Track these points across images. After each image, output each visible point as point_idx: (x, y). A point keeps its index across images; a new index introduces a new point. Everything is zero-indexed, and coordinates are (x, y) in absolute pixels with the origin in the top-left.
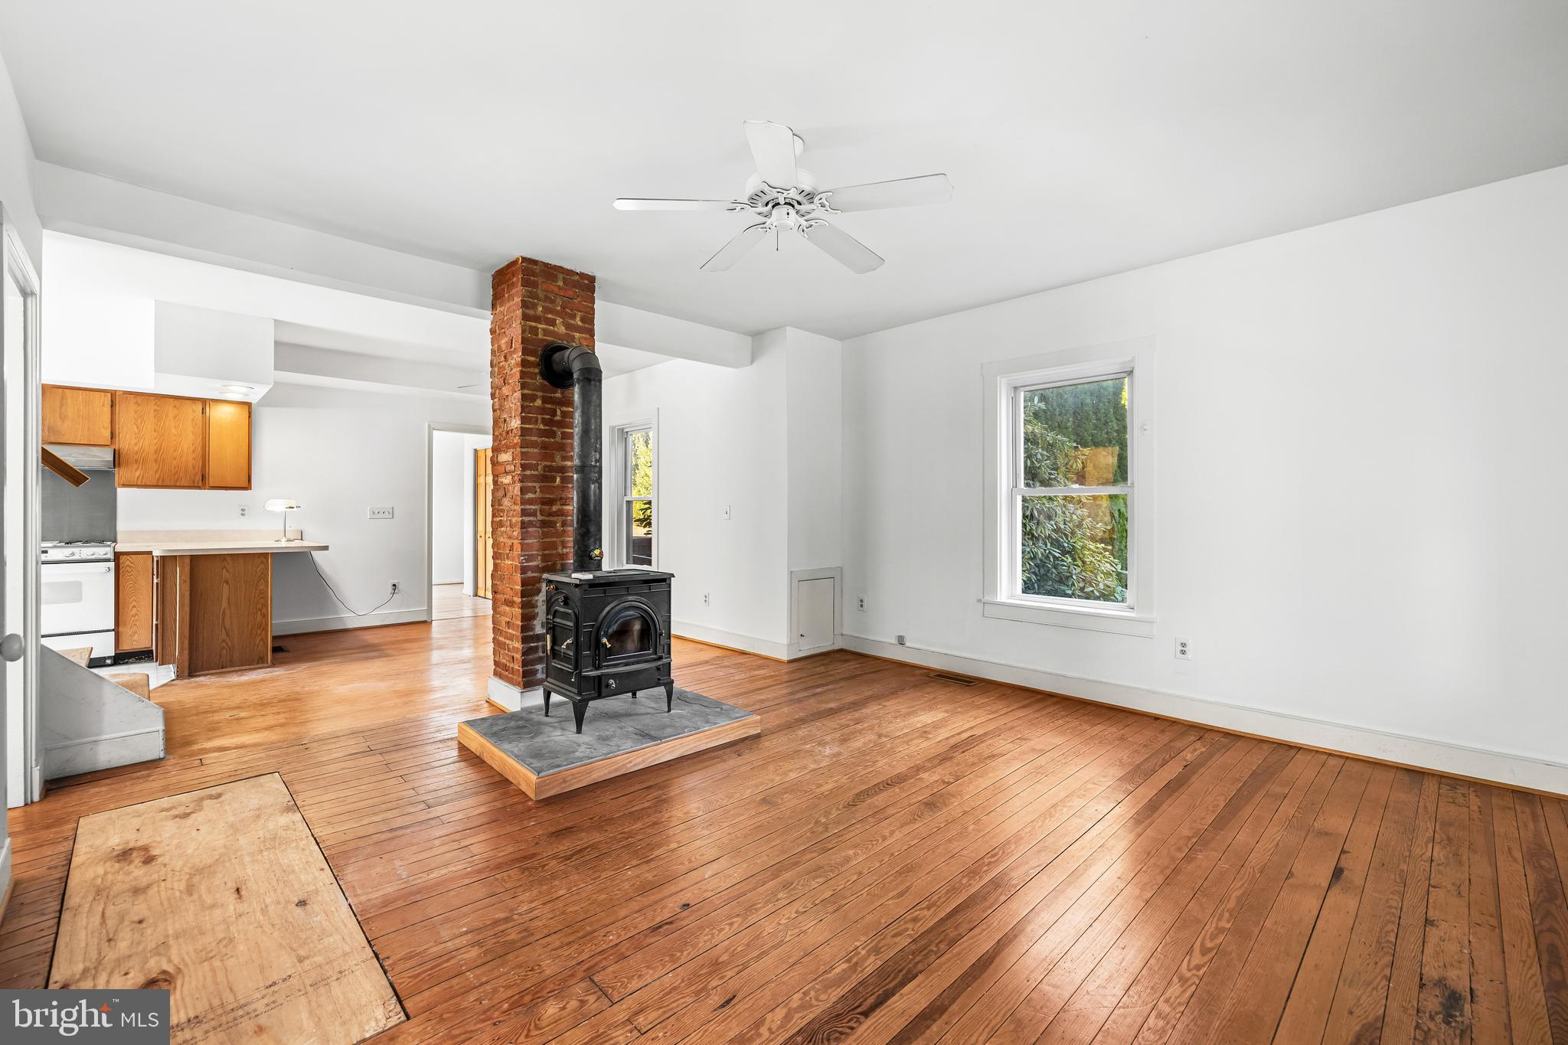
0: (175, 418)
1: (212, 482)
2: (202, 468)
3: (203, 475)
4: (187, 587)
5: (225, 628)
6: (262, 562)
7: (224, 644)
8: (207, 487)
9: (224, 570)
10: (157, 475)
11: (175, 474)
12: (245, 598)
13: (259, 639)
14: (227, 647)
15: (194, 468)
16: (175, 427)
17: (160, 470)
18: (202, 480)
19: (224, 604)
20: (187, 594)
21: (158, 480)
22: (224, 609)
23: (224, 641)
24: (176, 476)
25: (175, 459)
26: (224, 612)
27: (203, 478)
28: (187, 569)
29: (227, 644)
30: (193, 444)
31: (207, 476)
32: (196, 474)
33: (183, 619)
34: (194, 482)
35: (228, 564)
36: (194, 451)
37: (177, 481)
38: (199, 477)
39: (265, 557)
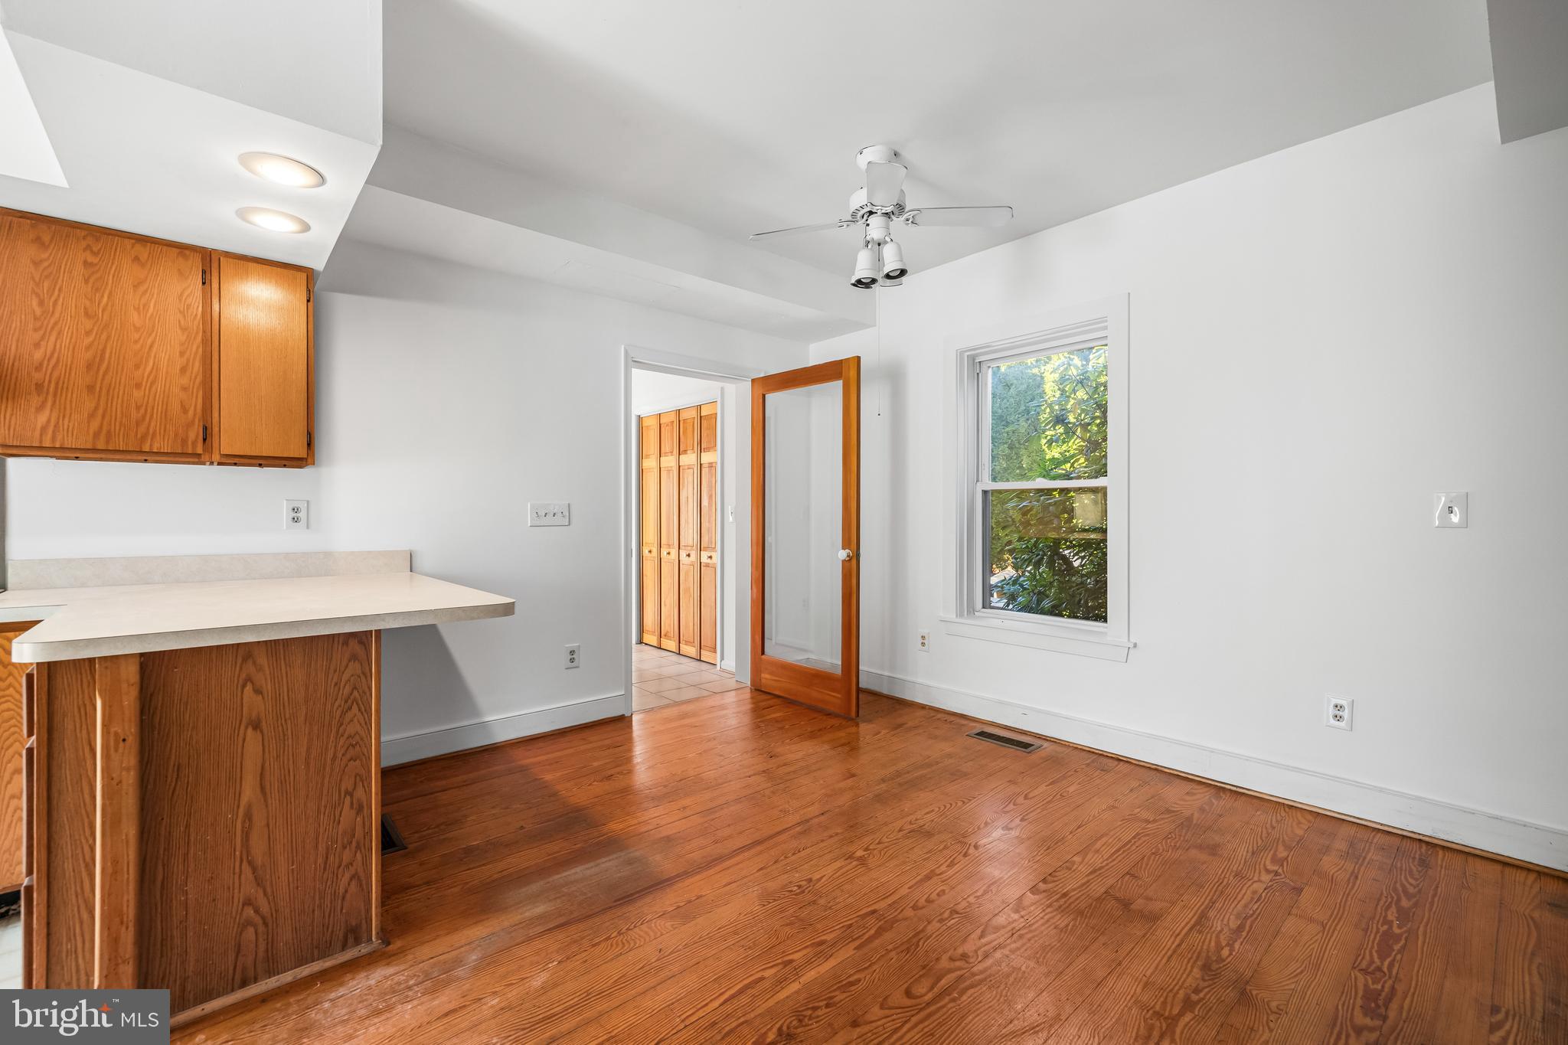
0: (136, 287)
1: (227, 444)
2: (204, 410)
3: (205, 428)
4: (129, 758)
5: (250, 863)
6: (354, 657)
7: (250, 912)
8: (216, 457)
9: (249, 688)
10: (95, 425)
11: (138, 424)
12: (307, 764)
13: (347, 876)
14: (258, 920)
15: (185, 411)
16: (137, 309)
17: (100, 412)
18: (205, 440)
19: (249, 791)
20: (130, 779)
21: (96, 435)
22: (249, 807)
23: (248, 902)
24: (142, 429)
25: (138, 386)
26: (248, 816)
27: (206, 435)
28: (130, 699)
29: (257, 911)
30: (182, 354)
31: (216, 429)
32: (189, 425)
33: (115, 862)
34: (184, 441)
35: (260, 669)
36: (183, 370)
37: (144, 438)
38: (195, 433)
39: (361, 642)
